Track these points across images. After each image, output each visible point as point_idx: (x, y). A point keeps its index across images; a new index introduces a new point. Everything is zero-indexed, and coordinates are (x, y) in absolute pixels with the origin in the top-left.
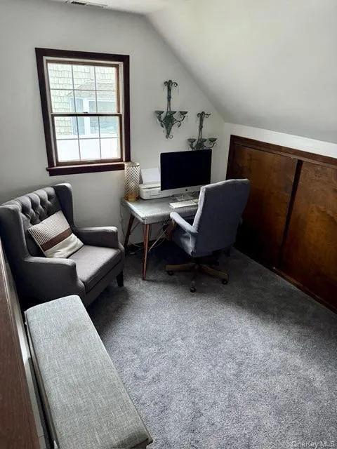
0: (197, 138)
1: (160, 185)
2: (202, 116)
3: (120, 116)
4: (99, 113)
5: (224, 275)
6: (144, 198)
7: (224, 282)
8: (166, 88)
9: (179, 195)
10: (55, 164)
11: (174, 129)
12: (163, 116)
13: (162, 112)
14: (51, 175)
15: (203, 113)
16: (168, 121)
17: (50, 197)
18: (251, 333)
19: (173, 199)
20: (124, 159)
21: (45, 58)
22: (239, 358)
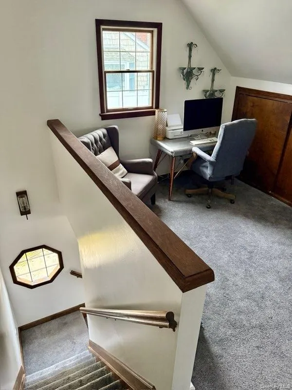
0: (210, 89)
1: (183, 127)
2: (214, 71)
3: (153, 72)
4: (137, 69)
5: (232, 197)
6: (170, 138)
7: (232, 202)
8: (188, 49)
9: (196, 135)
10: (105, 110)
11: (193, 81)
12: (185, 71)
13: (185, 68)
14: (102, 119)
15: (215, 68)
16: (188, 75)
17: (104, 135)
18: (256, 234)
19: (191, 138)
20: (154, 107)
21: (102, 27)
22: (249, 249)
